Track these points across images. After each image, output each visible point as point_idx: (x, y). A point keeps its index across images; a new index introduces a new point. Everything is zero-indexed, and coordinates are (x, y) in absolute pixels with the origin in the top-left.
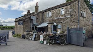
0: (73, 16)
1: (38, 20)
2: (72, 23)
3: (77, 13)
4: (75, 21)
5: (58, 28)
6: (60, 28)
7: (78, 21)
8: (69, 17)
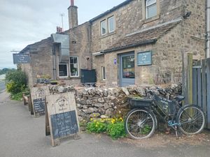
0: (190, 20)
1: (76, 47)
2: (189, 42)
3: (203, 8)
4: (197, 36)
5: (141, 63)
6: (149, 62)
7: (206, 36)
8: (178, 23)
